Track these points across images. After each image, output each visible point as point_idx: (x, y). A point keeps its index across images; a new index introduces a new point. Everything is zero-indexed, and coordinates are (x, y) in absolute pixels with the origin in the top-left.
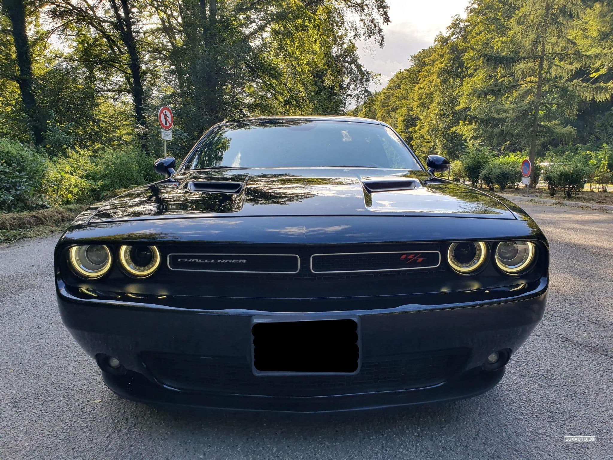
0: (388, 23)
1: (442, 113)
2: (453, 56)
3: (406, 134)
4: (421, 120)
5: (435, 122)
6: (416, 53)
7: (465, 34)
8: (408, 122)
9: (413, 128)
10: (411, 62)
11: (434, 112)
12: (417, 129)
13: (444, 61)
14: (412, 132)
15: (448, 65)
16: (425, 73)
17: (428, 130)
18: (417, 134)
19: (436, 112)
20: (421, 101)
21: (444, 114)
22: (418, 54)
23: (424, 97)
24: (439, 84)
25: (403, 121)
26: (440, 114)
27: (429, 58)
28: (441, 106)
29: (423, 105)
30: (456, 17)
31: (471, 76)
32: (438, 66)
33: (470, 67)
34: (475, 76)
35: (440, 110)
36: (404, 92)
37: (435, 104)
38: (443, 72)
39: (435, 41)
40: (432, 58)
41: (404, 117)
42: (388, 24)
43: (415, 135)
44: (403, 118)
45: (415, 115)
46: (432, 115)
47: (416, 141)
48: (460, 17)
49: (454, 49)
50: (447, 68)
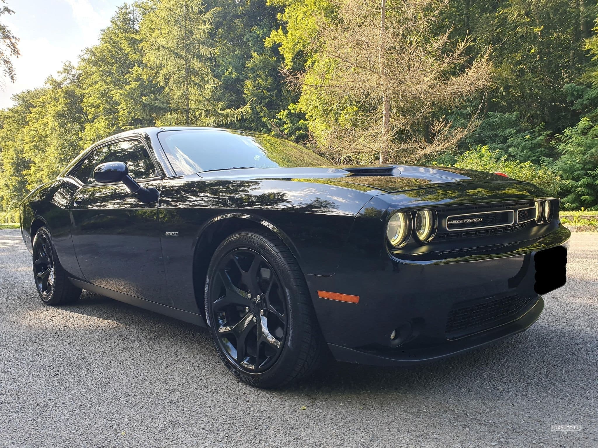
0: (19, 55)
1: (63, 156)
2: (69, 101)
3: (17, 178)
4: (35, 164)
5: (54, 165)
6: (19, 92)
7: (79, 81)
8: (18, 165)
9: (26, 171)
10: (14, 101)
11: (53, 155)
12: (32, 173)
13: (60, 104)
14: (25, 176)
15: (65, 109)
16: (34, 115)
17: (48, 173)
18: (33, 178)
19: (56, 155)
20: (33, 143)
21: (65, 158)
22: (21, 94)
23: (36, 139)
24: (57, 128)
25: (12, 164)
26: (61, 158)
27: (38, 100)
28: (61, 150)
29: (36, 147)
30: (67, 63)
31: (92, 121)
32: (53, 109)
33: (90, 113)
34: (96, 122)
35: (60, 154)
36: (8, 133)
37: (52, 147)
38: (59, 116)
39: (46, 83)
40: (41, 100)
41: (13, 159)
42: (18, 57)
43: (29, 179)
44: (11, 161)
45: (28, 157)
46: (50, 158)
47: (32, 185)
48: (71, 64)
49: (70, 94)
50: (64, 112)
